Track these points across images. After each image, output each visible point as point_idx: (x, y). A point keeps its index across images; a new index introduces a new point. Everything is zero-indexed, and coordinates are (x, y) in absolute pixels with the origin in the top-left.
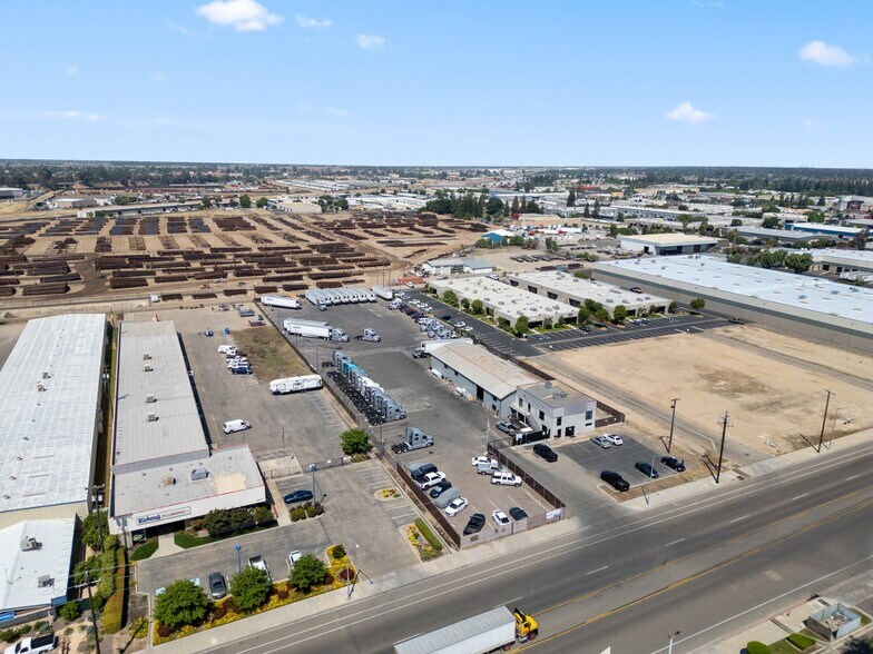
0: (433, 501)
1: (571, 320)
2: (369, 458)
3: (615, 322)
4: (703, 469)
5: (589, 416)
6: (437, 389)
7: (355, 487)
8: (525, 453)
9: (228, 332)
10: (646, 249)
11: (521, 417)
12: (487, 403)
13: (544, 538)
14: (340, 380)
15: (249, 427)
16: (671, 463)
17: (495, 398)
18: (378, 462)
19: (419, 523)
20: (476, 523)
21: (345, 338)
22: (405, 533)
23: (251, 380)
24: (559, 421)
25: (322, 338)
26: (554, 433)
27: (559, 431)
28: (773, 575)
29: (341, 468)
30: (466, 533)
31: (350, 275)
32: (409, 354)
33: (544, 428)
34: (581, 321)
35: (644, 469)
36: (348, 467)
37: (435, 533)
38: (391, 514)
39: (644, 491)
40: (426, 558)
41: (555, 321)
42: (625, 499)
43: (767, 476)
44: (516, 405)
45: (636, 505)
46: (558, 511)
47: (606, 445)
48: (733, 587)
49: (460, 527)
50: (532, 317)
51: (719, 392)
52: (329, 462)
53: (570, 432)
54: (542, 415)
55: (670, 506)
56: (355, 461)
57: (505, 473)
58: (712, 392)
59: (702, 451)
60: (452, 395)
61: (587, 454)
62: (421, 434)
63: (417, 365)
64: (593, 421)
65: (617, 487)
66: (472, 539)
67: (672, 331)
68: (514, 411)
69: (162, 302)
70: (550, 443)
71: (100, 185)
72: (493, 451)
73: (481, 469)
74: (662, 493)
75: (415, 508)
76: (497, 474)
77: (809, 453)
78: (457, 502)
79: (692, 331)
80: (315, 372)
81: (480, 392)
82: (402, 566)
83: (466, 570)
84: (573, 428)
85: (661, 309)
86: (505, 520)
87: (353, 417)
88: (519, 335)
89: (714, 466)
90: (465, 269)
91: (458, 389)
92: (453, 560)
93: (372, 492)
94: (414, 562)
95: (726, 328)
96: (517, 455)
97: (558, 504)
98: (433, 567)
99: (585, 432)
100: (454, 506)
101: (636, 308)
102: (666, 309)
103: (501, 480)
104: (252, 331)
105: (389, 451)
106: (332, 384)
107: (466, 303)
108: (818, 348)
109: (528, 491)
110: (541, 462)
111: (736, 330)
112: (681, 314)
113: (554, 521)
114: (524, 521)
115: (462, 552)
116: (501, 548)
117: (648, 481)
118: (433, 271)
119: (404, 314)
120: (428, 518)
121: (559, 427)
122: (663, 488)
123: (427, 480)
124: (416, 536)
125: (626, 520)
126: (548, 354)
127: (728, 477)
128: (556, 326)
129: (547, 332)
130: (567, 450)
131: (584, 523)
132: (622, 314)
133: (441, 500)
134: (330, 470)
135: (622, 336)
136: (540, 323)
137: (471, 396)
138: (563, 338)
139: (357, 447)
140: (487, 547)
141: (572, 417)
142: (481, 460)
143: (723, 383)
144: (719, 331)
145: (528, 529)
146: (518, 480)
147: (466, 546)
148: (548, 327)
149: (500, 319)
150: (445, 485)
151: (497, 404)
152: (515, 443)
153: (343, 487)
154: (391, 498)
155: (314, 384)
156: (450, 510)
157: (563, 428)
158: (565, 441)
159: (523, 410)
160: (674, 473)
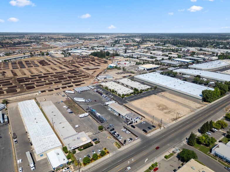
0: (117, 138)
1: (132, 93)
2: (103, 131)
3: (140, 93)
4: (158, 127)
5: (139, 118)
6: (111, 113)
7: (103, 137)
9: (62, 101)
11: (128, 119)
12: (121, 117)
13: (136, 143)
14: (92, 113)
15: (79, 126)
16: (153, 126)
17: (123, 116)
18: (105, 131)
19: (116, 142)
20: (125, 141)
21: (88, 102)
22: (114, 144)
23: (74, 114)
25: (84, 102)
26: (134, 122)
28: (168, 145)
31: (81, 81)
32: (102, 105)
33: (132, 121)
34: (134, 93)
35: (150, 128)
36: (100, 133)
37: (119, 144)
38: (111, 141)
39: (150, 132)
40: (119, 148)
42: (147, 134)
43: (168, 127)
45: (149, 135)
47: (143, 124)
48: (163, 147)
49: (123, 142)
50: (125, 93)
51: (160, 110)
52: (97, 132)
53: (136, 122)
54: (132, 119)
55: (154, 135)
56: (101, 132)
57: (128, 132)
58: (159, 110)
59: (158, 123)
60: (114, 115)
61: (140, 126)
62: (112, 125)
63: (105, 108)
64: (140, 119)
65: (145, 132)
66: (125, 144)
67: (151, 94)
68: (126, 118)
69: (41, 93)
70: (133, 124)
72: (125, 128)
73: (123, 131)
75: (114, 140)
76: (126, 132)
77: (174, 122)
78: (121, 138)
79: (155, 94)
80: (87, 112)
81: (119, 114)
82: (116, 150)
83: (125, 149)
85: (149, 89)
86: (129, 140)
87: (98, 122)
88: (123, 98)
89: (160, 126)
90: (107, 78)
91: (115, 113)
92: (123, 148)
93: (106, 137)
94: (117, 149)
95: (161, 93)
96: (128, 127)
97: (137, 137)
98: (120, 150)
99: (139, 121)
100: (121, 139)
101: (144, 89)
104: (67, 101)
105: (107, 129)
106: (90, 114)
107: (110, 90)
108: (177, 97)
109: (132, 134)
110: (132, 128)
111: (163, 93)
112: (153, 90)
113: (137, 139)
114: (132, 140)
115: (124, 146)
116: (129, 145)
117: (150, 130)
118: (100, 79)
119: (98, 93)
122: (152, 131)
123: (115, 134)
124: (116, 145)
125: (147, 138)
126: (129, 103)
127: (162, 128)
128: (129, 95)
129: (128, 96)
130: (136, 125)
131: (141, 139)
132: (142, 91)
134: (98, 134)
135: (142, 96)
137: (117, 115)
138: (131, 98)
139: (101, 129)
140: (127, 145)
141: (137, 119)
142: (123, 129)
143: (161, 107)
146: (130, 133)
149: (118, 94)
150: (118, 135)
152: (128, 125)
153: (101, 137)
154: (110, 138)
155: (87, 115)
156: (120, 139)
158: (136, 123)
159: (128, 118)
160: (154, 128)
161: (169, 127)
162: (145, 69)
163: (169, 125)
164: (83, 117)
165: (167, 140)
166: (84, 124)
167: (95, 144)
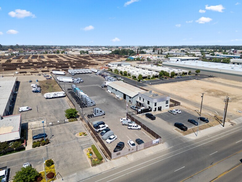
0: (101, 137)
1: (157, 76)
2: (77, 120)
3: (171, 77)
4: (216, 122)
5: (167, 103)
6: (109, 96)
7: (68, 132)
8: (142, 117)
9: (38, 81)
10: (178, 60)
12: (128, 99)
13: (152, 153)
14: (73, 94)
15: (31, 110)
16: (203, 119)
17: (130, 97)
18: (81, 122)
19: (93, 147)
20: (120, 146)
21: (78, 82)
22: (86, 152)
23: (39, 94)
24: (155, 104)
25: (70, 82)
26: (153, 109)
27: (155, 109)
29: (64, 124)
30: (115, 151)
31: (85, 67)
32: (100, 87)
33: (150, 107)
34: (160, 77)
35: (192, 122)
36: (67, 124)
37: (100, 152)
38: (81, 143)
39: (194, 131)
40: (94, 165)
41: (151, 77)
42: (186, 134)
44: (138, 100)
45: (191, 137)
46: (158, 140)
47: (175, 113)
50: (144, 75)
51: (213, 96)
52: (58, 121)
53: (160, 109)
54: (148, 103)
55: (206, 137)
56: (70, 121)
57: (134, 124)
58: (210, 96)
59: (213, 115)
60: (114, 98)
61: (168, 117)
62: (99, 110)
63: (103, 89)
64: (168, 104)
65: (182, 129)
66: (118, 154)
67: (191, 79)
68: (137, 102)
69: (19, 74)
70: (152, 113)
71: (17, 49)
72: (129, 116)
73: (124, 123)
74: (202, 131)
75: (93, 140)
76: (130, 124)
78: (112, 137)
79: (197, 79)
80: (63, 91)
81: (125, 96)
82: (81, 169)
84: (161, 107)
85: (186, 73)
86: (133, 145)
87: (74, 105)
88: (139, 81)
89: (221, 120)
90: (122, 65)
91: (117, 96)
93: (75, 134)
94: (90, 167)
95: (208, 78)
96: (139, 118)
97: (157, 137)
99: (166, 109)
100: (110, 139)
101: (178, 73)
103: (132, 127)
104: (47, 81)
105: (86, 117)
106: (70, 95)
107: (121, 73)
109: (143, 131)
110: (149, 120)
111: (212, 79)
112: (192, 75)
113: (156, 144)
114: (142, 145)
115: (113, 161)
116: (131, 158)
117: (194, 127)
118: (112, 65)
119: (101, 76)
120: (98, 145)
121: (155, 107)
122: (201, 129)
123: (100, 128)
124: (91, 153)
125: (188, 143)
126: (149, 86)
127: (227, 124)
128: (152, 78)
129: (148, 80)
130: (159, 116)
131: (170, 145)
132: (173, 74)
133: (105, 136)
134: (59, 125)
135: (174, 81)
136: (146, 77)
137: (121, 98)
138: (154, 82)
139: (72, 116)
140: (124, 158)
141: (160, 103)
142: (124, 120)
143: (213, 93)
144: (206, 79)
145: (144, 149)
146: (139, 127)
147: (114, 158)
148: (149, 78)
149: (133, 76)
150: (107, 130)
151: (131, 100)
152: (138, 113)
153: (62, 132)
154: (83, 136)
155: (62, 95)
156: (108, 141)
157: (157, 107)
158: (159, 112)
159: (141, 102)
164: (53, 98)
167: (34, 146)
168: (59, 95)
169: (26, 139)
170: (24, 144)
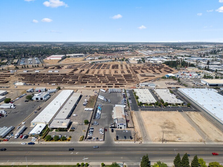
0: (88, 133)
1: (154, 104)
5: (125, 126)
6: (110, 114)
7: (81, 129)
9: (90, 96)
10: (206, 84)
15: (77, 116)
18: (88, 125)
19: (84, 136)
20: (90, 138)
21: (106, 101)
22: (81, 137)
24: (118, 126)
25: (102, 100)
27: (119, 127)
28: (122, 158)
29: (82, 125)
30: (87, 139)
35: (125, 137)
38: (82, 134)
39: (120, 141)
43: (145, 144)
45: (116, 142)
47: (124, 132)
50: (144, 102)
51: (162, 127)
55: (121, 144)
56: (85, 125)
59: (140, 137)
61: (120, 132)
62: (96, 123)
65: (117, 139)
69: (86, 88)
76: (100, 132)
78: (91, 135)
83: (83, 144)
84: (121, 127)
86: (94, 139)
87: (92, 117)
89: (138, 140)
90: (149, 86)
94: (78, 141)
95: (191, 112)
96: (108, 130)
101: (172, 103)
102: (181, 104)
104: (94, 96)
105: (91, 124)
109: (103, 136)
110: (110, 132)
112: (184, 106)
114: (97, 140)
118: (141, 85)
122: (124, 141)
123: (90, 130)
126: (140, 111)
127: (138, 142)
128: (149, 105)
129: (146, 105)
130: (117, 131)
134: (80, 125)
140: (89, 142)
142: (101, 129)
143: (167, 125)
144: (187, 112)
152: (110, 128)
154: (84, 132)
155: (91, 110)
158: (119, 129)
160: (130, 139)
161: (147, 144)
162: (207, 84)
163: (149, 143)
165: (126, 153)
166: (82, 116)
167: (70, 131)
168: (90, 110)
169: (69, 128)
170: (68, 130)
